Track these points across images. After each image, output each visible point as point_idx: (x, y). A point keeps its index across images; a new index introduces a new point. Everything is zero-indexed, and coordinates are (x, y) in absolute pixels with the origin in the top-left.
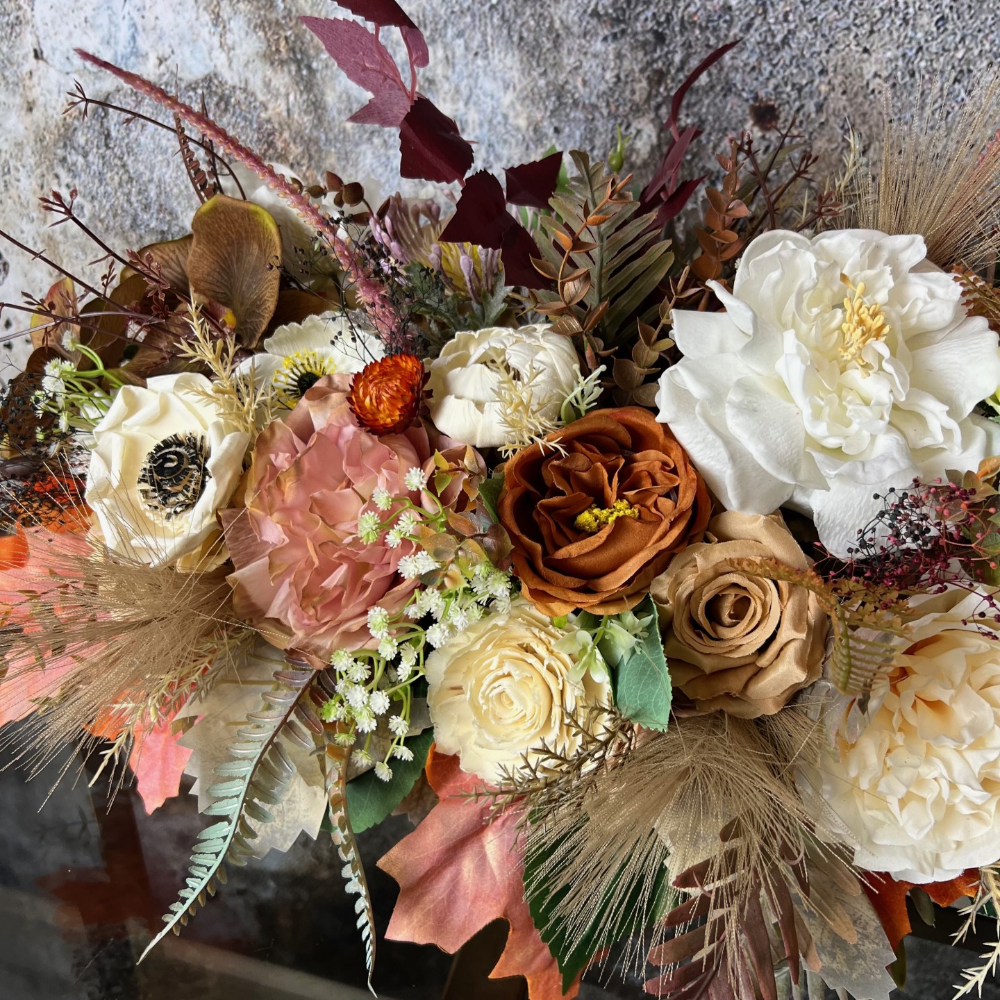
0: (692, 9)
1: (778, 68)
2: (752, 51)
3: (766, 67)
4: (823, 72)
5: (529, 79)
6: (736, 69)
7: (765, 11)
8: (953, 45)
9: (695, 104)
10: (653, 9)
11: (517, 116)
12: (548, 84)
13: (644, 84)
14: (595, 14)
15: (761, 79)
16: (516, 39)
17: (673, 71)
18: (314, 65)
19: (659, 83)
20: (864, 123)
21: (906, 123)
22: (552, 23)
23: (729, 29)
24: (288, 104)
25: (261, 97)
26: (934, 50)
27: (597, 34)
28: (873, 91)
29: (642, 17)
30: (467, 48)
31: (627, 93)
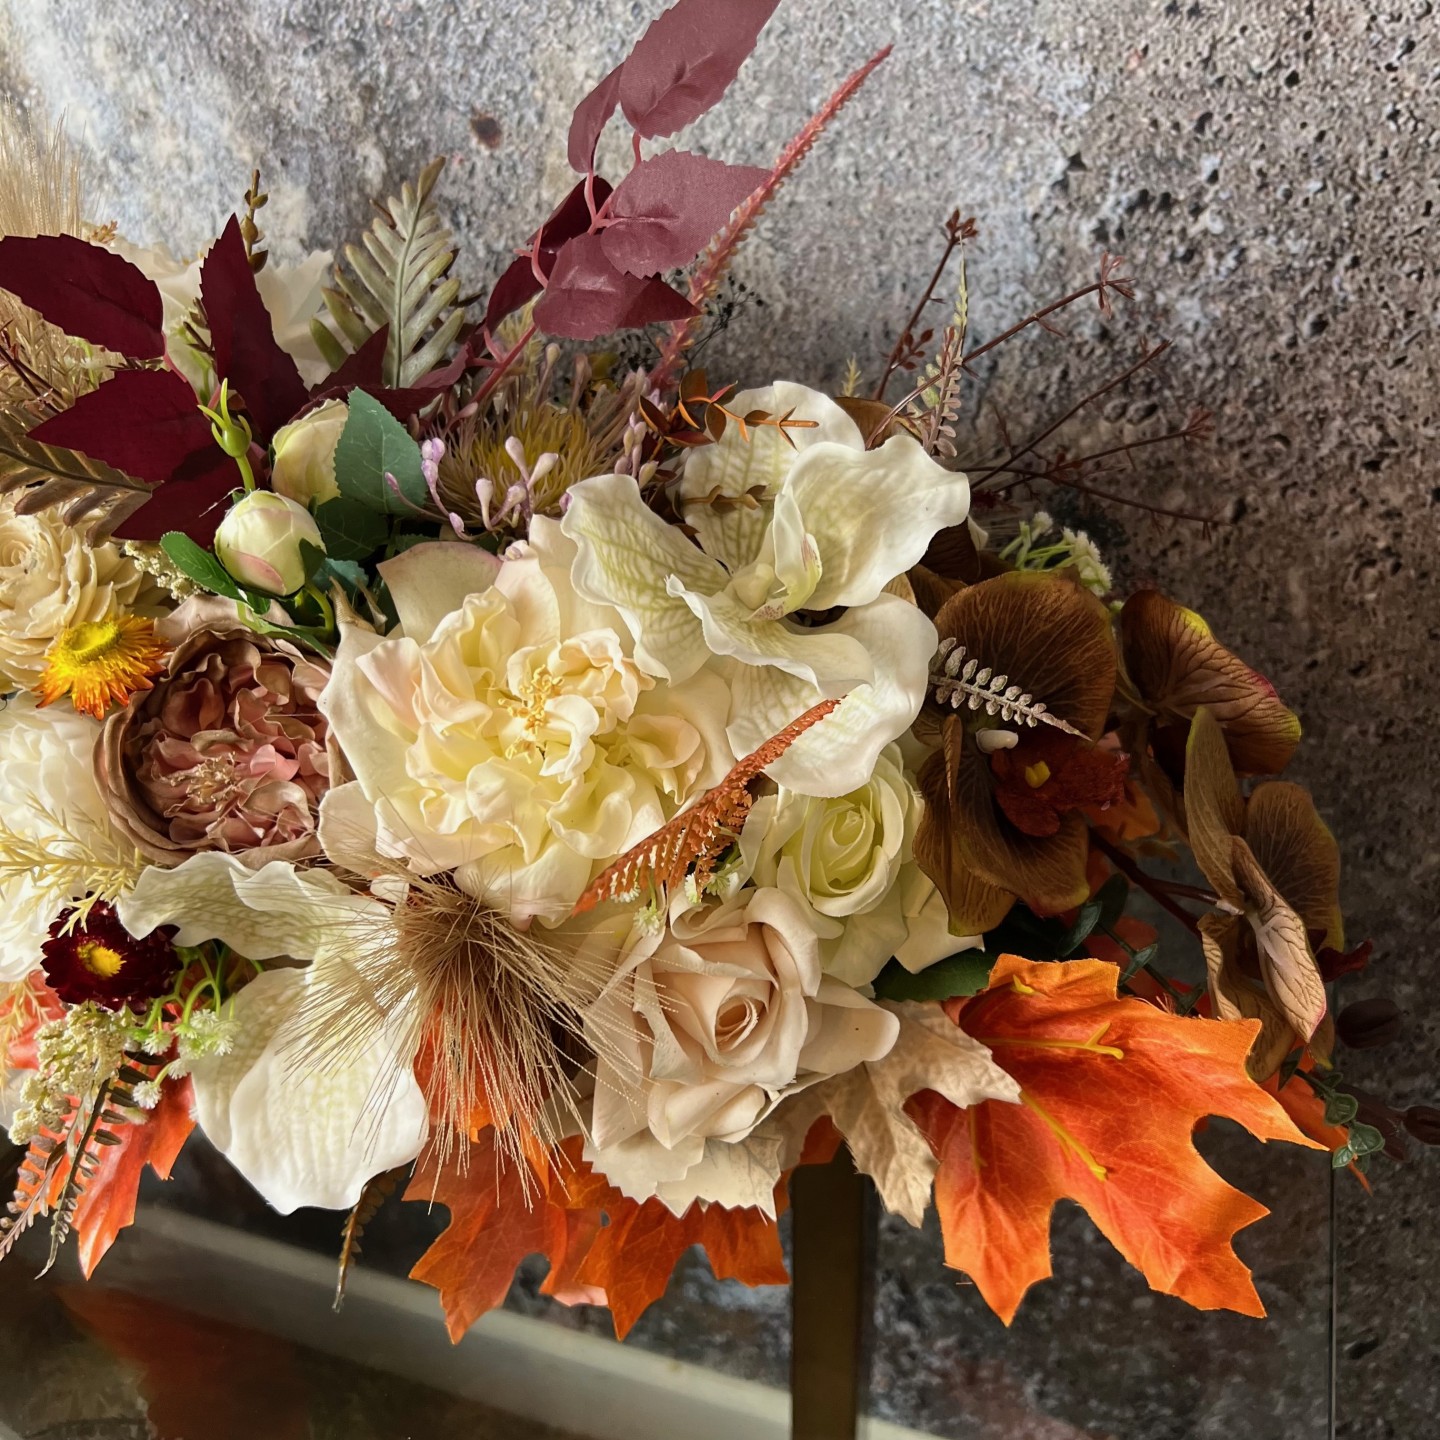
0: (383, 12)
4: (533, 75)
7: (456, 10)
10: (344, 16)
11: (240, 149)
12: (262, 109)
13: (357, 102)
14: (288, 24)
16: (217, 58)
18: (26, 103)
22: (248, 37)
23: (426, 31)
27: (295, 48)
29: (336, 25)
30: (172, 73)
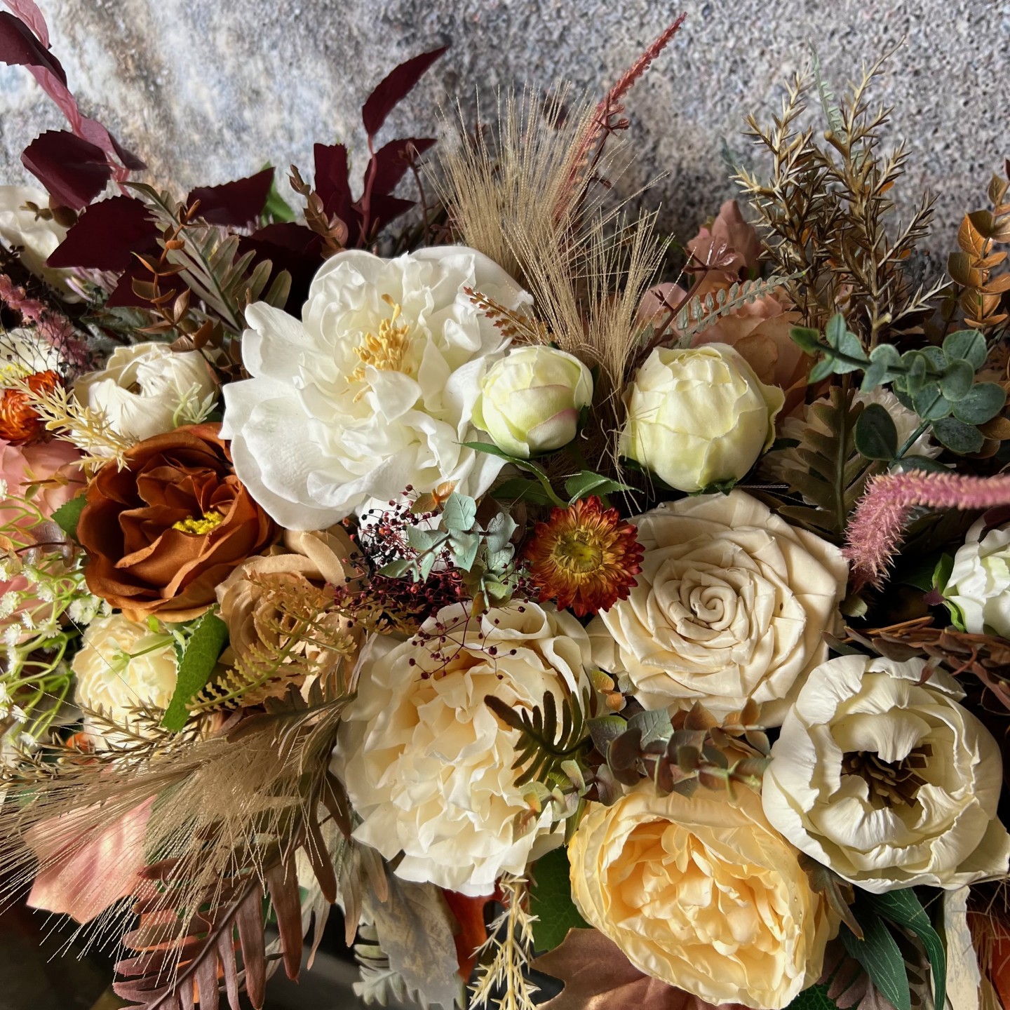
1: (560, 65)
2: (534, 49)
3: (550, 66)
5: (339, 87)
6: (522, 68)
8: (722, 35)
9: (489, 105)
15: (546, 77)
17: (464, 73)
19: (454, 85)
20: (650, 118)
21: (690, 117)
24: (143, 118)
25: (121, 114)
26: (704, 40)
28: (653, 86)
31: (427, 97)
